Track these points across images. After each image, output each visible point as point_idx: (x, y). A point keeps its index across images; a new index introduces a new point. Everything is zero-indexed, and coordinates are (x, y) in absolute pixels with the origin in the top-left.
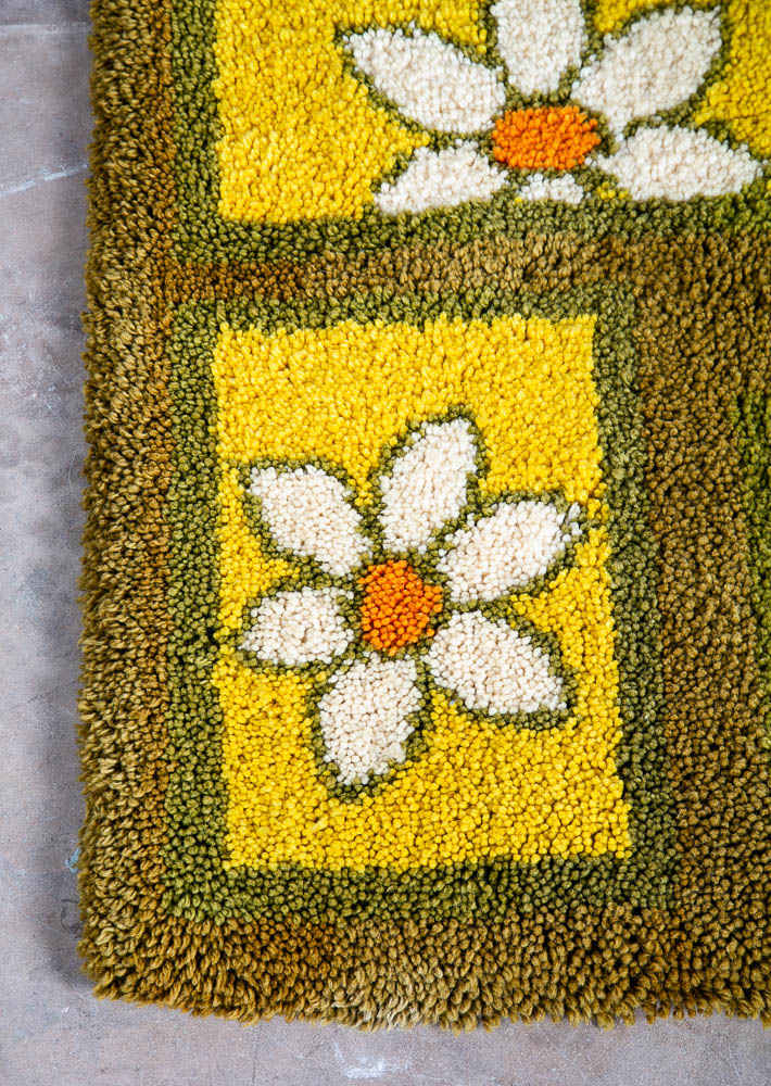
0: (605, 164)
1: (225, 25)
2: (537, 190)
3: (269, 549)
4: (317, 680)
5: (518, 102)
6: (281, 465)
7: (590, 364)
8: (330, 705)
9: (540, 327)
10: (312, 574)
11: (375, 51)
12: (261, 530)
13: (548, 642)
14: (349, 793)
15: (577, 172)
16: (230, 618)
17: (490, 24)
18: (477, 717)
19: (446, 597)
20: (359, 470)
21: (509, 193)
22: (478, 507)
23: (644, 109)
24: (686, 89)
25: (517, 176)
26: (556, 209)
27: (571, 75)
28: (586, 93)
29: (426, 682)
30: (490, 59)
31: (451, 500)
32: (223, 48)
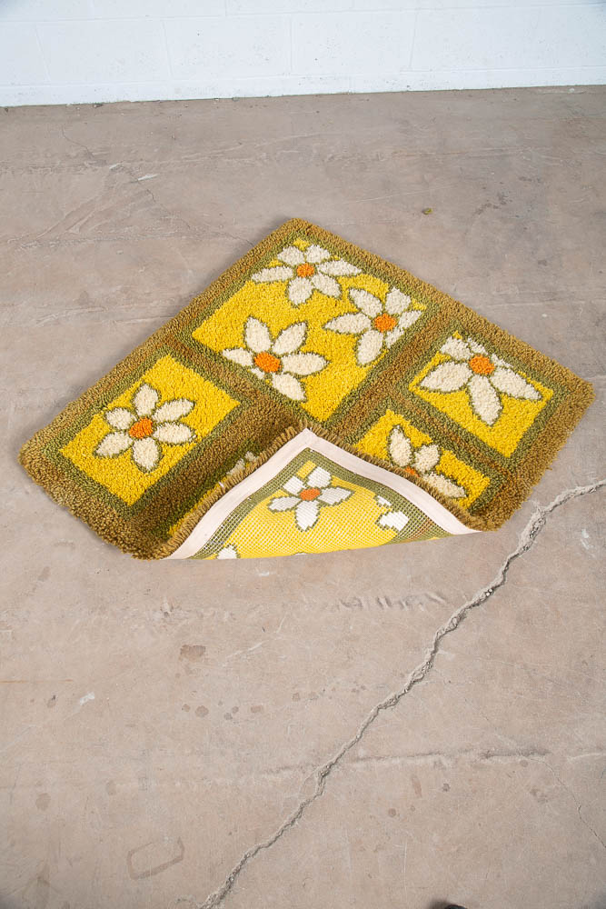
0: (274, 375)
1: (231, 300)
2: (256, 371)
3: (132, 401)
4: (113, 430)
5: (270, 352)
6: (151, 387)
7: (229, 411)
8: (111, 436)
9: (227, 397)
10: (134, 410)
11: (253, 323)
12: (134, 395)
13: (161, 457)
14: (95, 454)
15: (266, 373)
16: (110, 406)
17: (280, 333)
18: (132, 458)
19: (152, 433)
20: (164, 398)
21: (249, 367)
22: (177, 422)
23: (293, 370)
24: (305, 373)
25: (254, 367)
26: (254, 377)
27: (286, 355)
28: (284, 360)
29: (131, 446)
30: (273, 341)
31: (174, 417)
32: (225, 304)
